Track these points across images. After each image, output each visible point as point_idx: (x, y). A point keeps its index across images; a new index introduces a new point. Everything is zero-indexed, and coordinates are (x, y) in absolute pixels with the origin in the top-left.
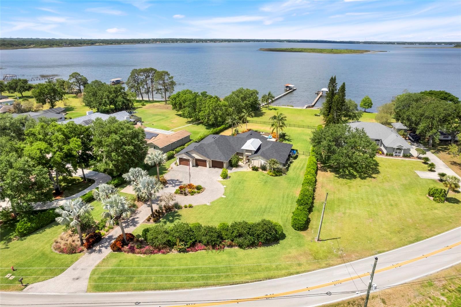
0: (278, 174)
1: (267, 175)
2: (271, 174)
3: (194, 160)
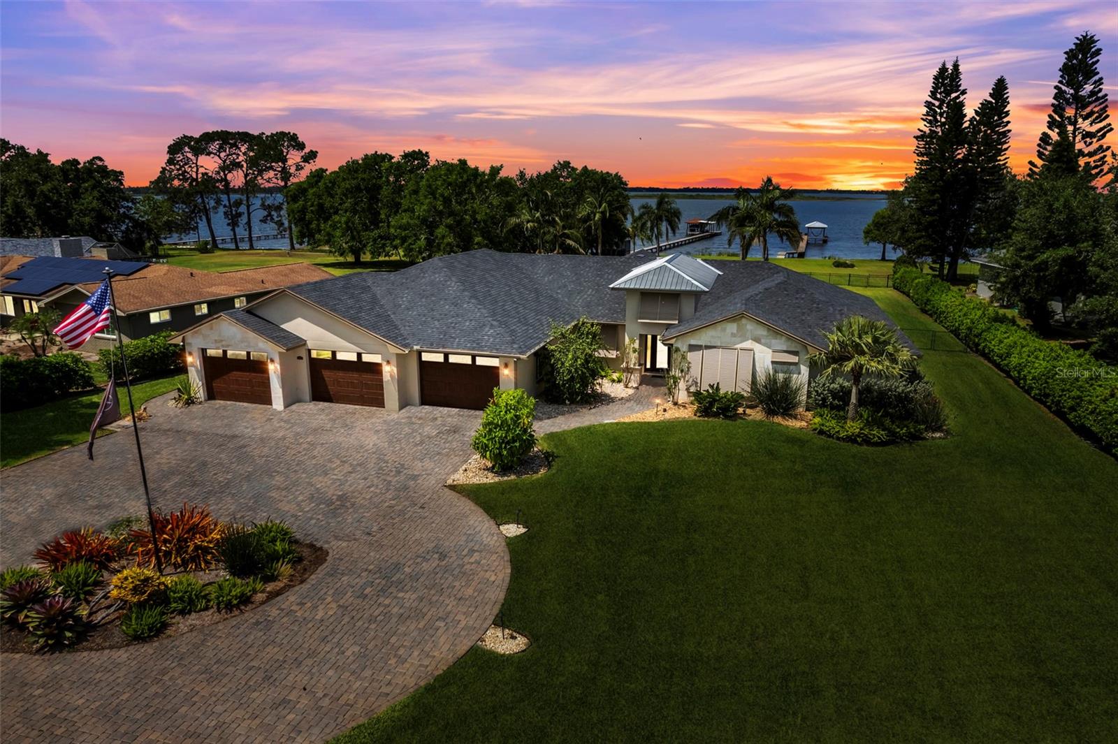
3: (300, 358)
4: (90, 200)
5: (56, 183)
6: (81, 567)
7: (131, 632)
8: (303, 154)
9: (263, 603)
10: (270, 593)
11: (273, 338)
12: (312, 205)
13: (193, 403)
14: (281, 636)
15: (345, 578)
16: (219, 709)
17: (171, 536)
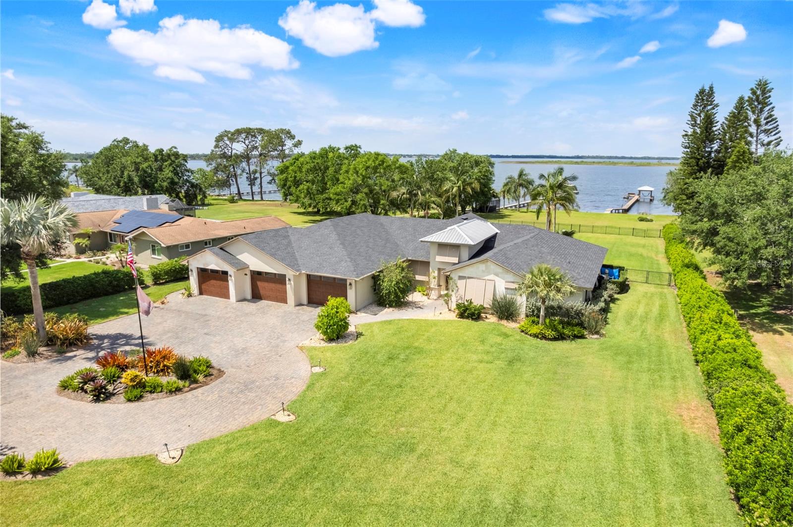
0: (566, 331)
1: (519, 336)
2: (535, 330)
3: (246, 274)
4: (167, 173)
5: (150, 163)
6: (113, 369)
7: (127, 397)
8: (293, 142)
9: (187, 392)
10: (191, 388)
11: (231, 264)
12: (291, 177)
13: (191, 296)
14: (188, 406)
15: (227, 385)
16: (153, 429)
17: (154, 359)
